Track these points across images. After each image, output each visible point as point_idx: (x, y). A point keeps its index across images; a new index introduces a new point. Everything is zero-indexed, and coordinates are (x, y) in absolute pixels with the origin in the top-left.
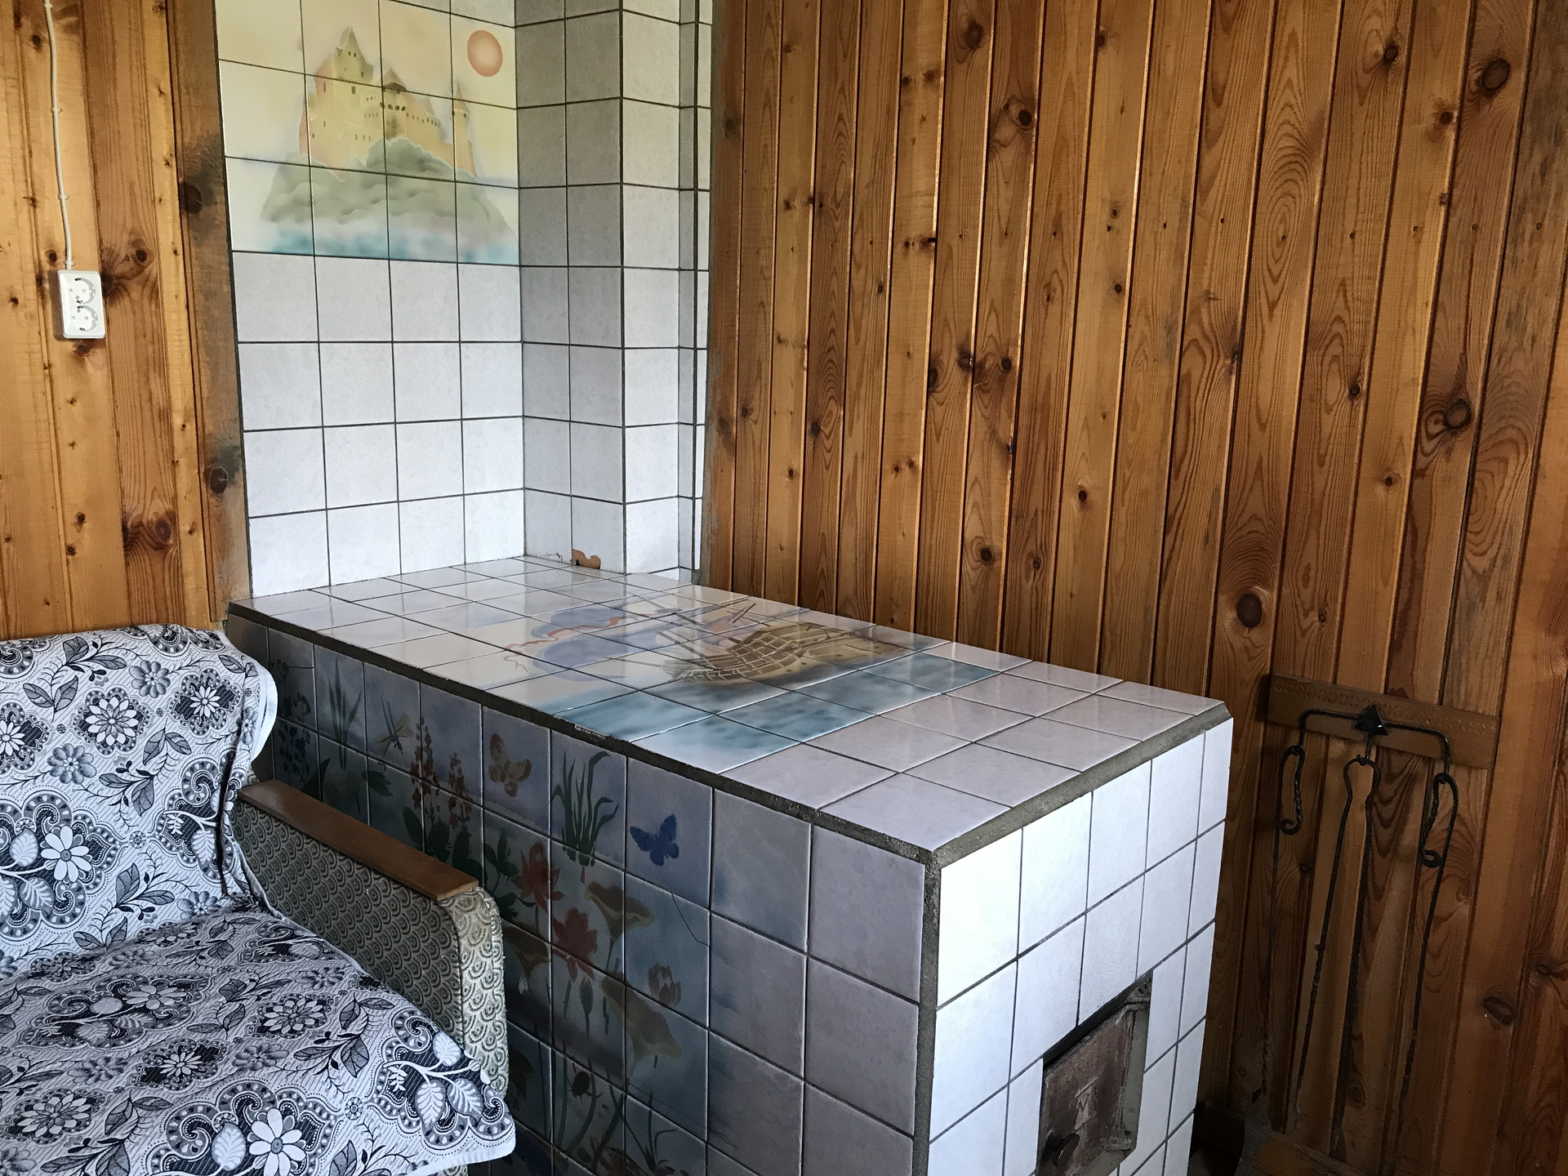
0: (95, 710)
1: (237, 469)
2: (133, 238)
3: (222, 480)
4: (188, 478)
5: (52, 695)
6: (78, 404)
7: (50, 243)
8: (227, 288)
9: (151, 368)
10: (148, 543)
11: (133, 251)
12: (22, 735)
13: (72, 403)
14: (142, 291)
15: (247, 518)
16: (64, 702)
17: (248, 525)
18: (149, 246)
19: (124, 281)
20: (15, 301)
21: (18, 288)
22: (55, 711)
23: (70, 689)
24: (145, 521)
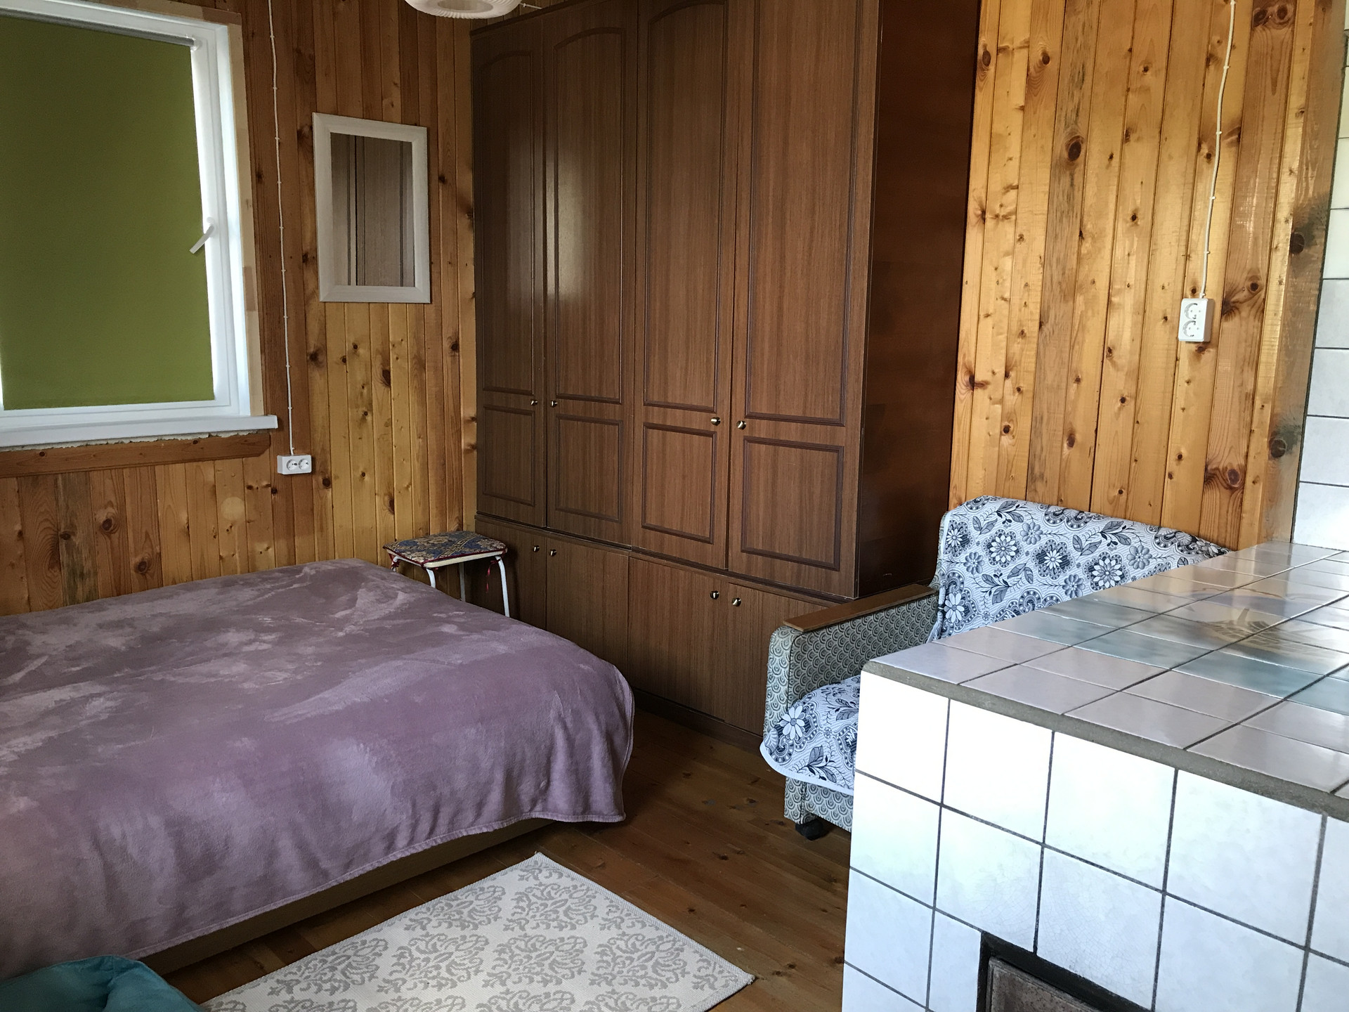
0: (1101, 562)
1: (1296, 444)
2: (1250, 275)
3: (1281, 449)
4: (1261, 443)
5: (1084, 546)
6: (1191, 384)
7: (1195, 282)
8: (1313, 307)
9: (1246, 364)
10: (1221, 484)
11: (1249, 283)
12: (1061, 561)
13: (1188, 383)
14: (1250, 311)
15: (1298, 482)
16: (1087, 552)
17: (1297, 487)
18: (1262, 282)
19: (1237, 305)
20: (1166, 318)
21: (1169, 310)
22: (1081, 555)
23: (1095, 546)
24: (1221, 468)
